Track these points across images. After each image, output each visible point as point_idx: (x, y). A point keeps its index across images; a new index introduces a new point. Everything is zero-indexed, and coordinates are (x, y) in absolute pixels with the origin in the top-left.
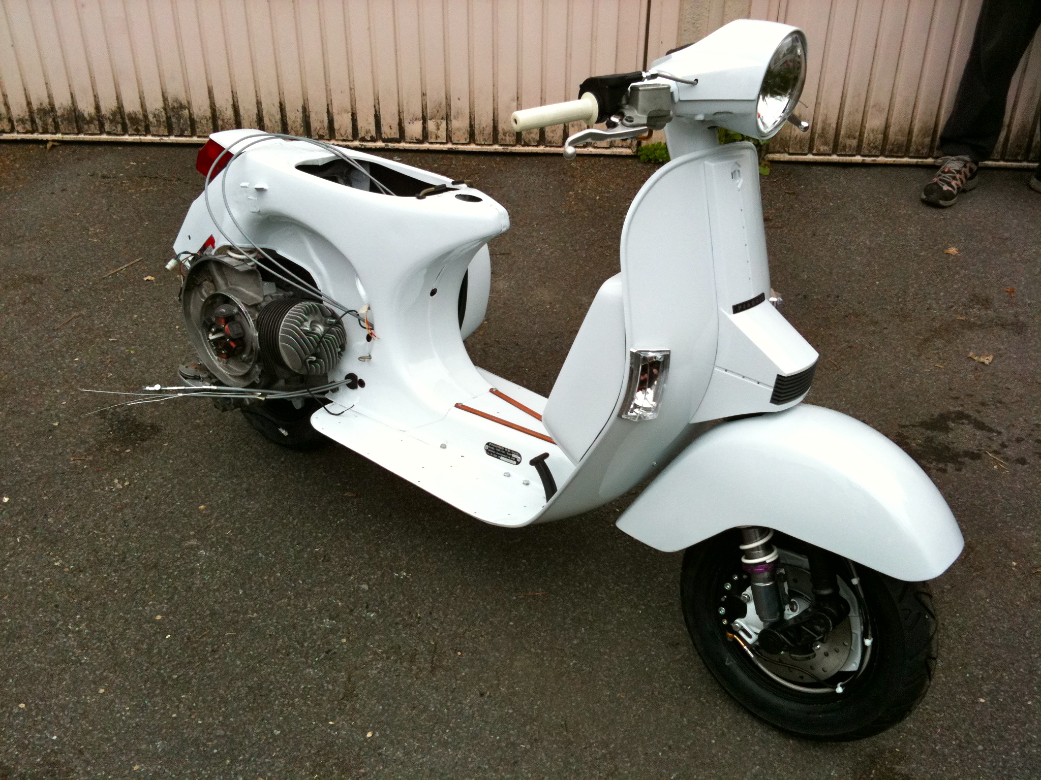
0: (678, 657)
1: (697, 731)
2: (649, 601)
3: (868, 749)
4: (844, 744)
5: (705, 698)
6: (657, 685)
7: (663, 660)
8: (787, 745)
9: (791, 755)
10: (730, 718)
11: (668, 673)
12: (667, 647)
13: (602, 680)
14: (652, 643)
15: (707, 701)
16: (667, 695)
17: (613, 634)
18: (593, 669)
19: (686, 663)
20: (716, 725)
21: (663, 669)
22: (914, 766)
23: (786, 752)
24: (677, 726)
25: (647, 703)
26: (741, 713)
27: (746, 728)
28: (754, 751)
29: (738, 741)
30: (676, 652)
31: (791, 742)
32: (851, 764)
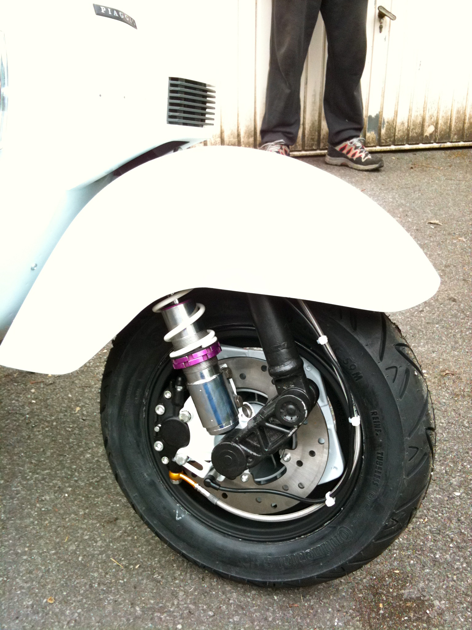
0: (118, 534)
1: (156, 619)
2: (76, 481)
3: (364, 580)
4: (337, 581)
5: (159, 574)
6: (96, 575)
7: (99, 543)
8: (272, 605)
9: (279, 614)
10: (195, 590)
11: (108, 557)
12: (104, 526)
13: (21, 588)
14: (85, 526)
15: (162, 577)
16: (111, 583)
17: (34, 528)
18: (8, 578)
19: (130, 538)
20: (178, 604)
21: (101, 553)
22: (421, 585)
23: (274, 612)
24: (128, 620)
25: (84, 601)
26: (207, 579)
27: (217, 596)
28: (234, 623)
29: (210, 617)
30: (115, 529)
31: (276, 598)
32: (352, 604)
